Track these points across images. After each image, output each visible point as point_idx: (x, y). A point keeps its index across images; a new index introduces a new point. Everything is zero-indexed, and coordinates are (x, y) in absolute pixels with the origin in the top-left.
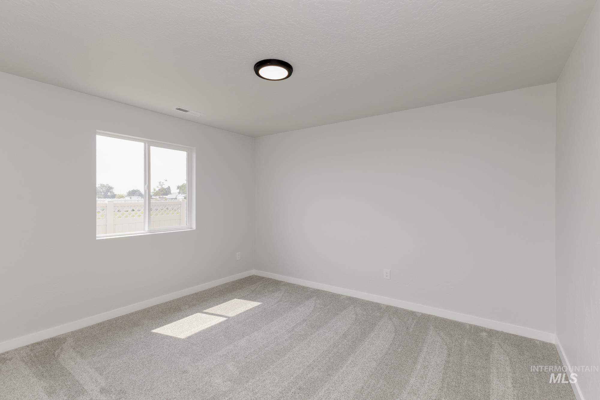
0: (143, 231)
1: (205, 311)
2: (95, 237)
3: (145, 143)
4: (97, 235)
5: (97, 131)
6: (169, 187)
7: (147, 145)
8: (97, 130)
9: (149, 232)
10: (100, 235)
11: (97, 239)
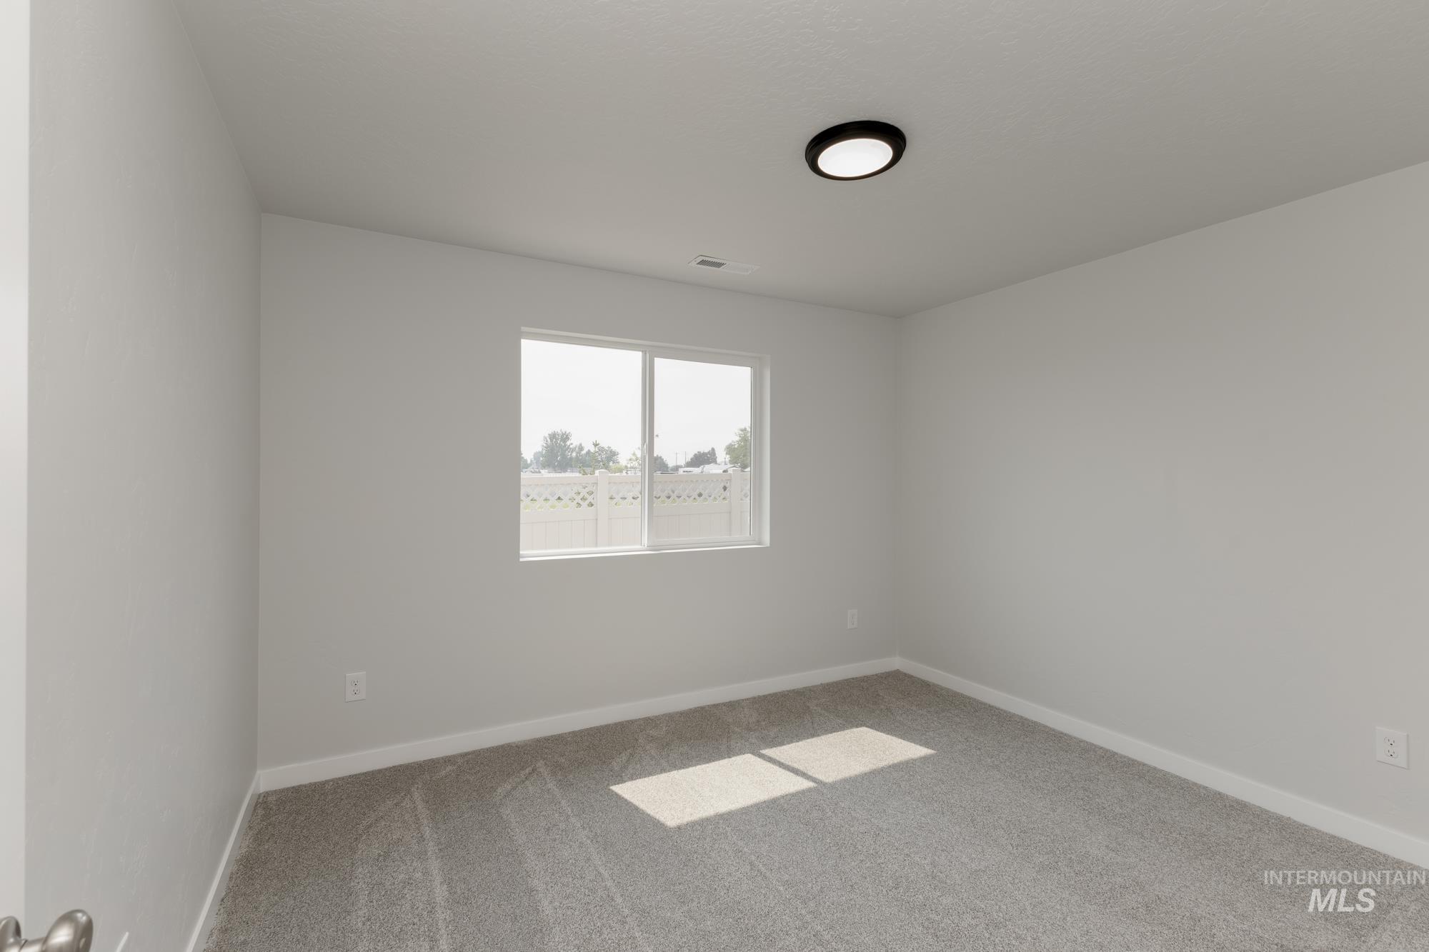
0: (638, 547)
1: (764, 752)
2: (518, 556)
3: (644, 353)
4: (521, 552)
5: (524, 329)
6: (713, 449)
7: (648, 355)
8: (522, 328)
9: (651, 547)
10: (530, 552)
11: (521, 560)
